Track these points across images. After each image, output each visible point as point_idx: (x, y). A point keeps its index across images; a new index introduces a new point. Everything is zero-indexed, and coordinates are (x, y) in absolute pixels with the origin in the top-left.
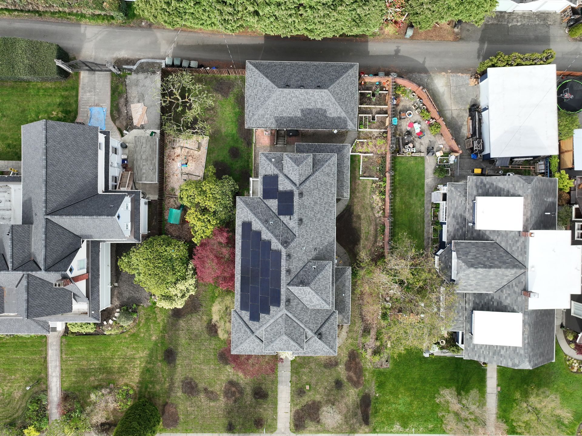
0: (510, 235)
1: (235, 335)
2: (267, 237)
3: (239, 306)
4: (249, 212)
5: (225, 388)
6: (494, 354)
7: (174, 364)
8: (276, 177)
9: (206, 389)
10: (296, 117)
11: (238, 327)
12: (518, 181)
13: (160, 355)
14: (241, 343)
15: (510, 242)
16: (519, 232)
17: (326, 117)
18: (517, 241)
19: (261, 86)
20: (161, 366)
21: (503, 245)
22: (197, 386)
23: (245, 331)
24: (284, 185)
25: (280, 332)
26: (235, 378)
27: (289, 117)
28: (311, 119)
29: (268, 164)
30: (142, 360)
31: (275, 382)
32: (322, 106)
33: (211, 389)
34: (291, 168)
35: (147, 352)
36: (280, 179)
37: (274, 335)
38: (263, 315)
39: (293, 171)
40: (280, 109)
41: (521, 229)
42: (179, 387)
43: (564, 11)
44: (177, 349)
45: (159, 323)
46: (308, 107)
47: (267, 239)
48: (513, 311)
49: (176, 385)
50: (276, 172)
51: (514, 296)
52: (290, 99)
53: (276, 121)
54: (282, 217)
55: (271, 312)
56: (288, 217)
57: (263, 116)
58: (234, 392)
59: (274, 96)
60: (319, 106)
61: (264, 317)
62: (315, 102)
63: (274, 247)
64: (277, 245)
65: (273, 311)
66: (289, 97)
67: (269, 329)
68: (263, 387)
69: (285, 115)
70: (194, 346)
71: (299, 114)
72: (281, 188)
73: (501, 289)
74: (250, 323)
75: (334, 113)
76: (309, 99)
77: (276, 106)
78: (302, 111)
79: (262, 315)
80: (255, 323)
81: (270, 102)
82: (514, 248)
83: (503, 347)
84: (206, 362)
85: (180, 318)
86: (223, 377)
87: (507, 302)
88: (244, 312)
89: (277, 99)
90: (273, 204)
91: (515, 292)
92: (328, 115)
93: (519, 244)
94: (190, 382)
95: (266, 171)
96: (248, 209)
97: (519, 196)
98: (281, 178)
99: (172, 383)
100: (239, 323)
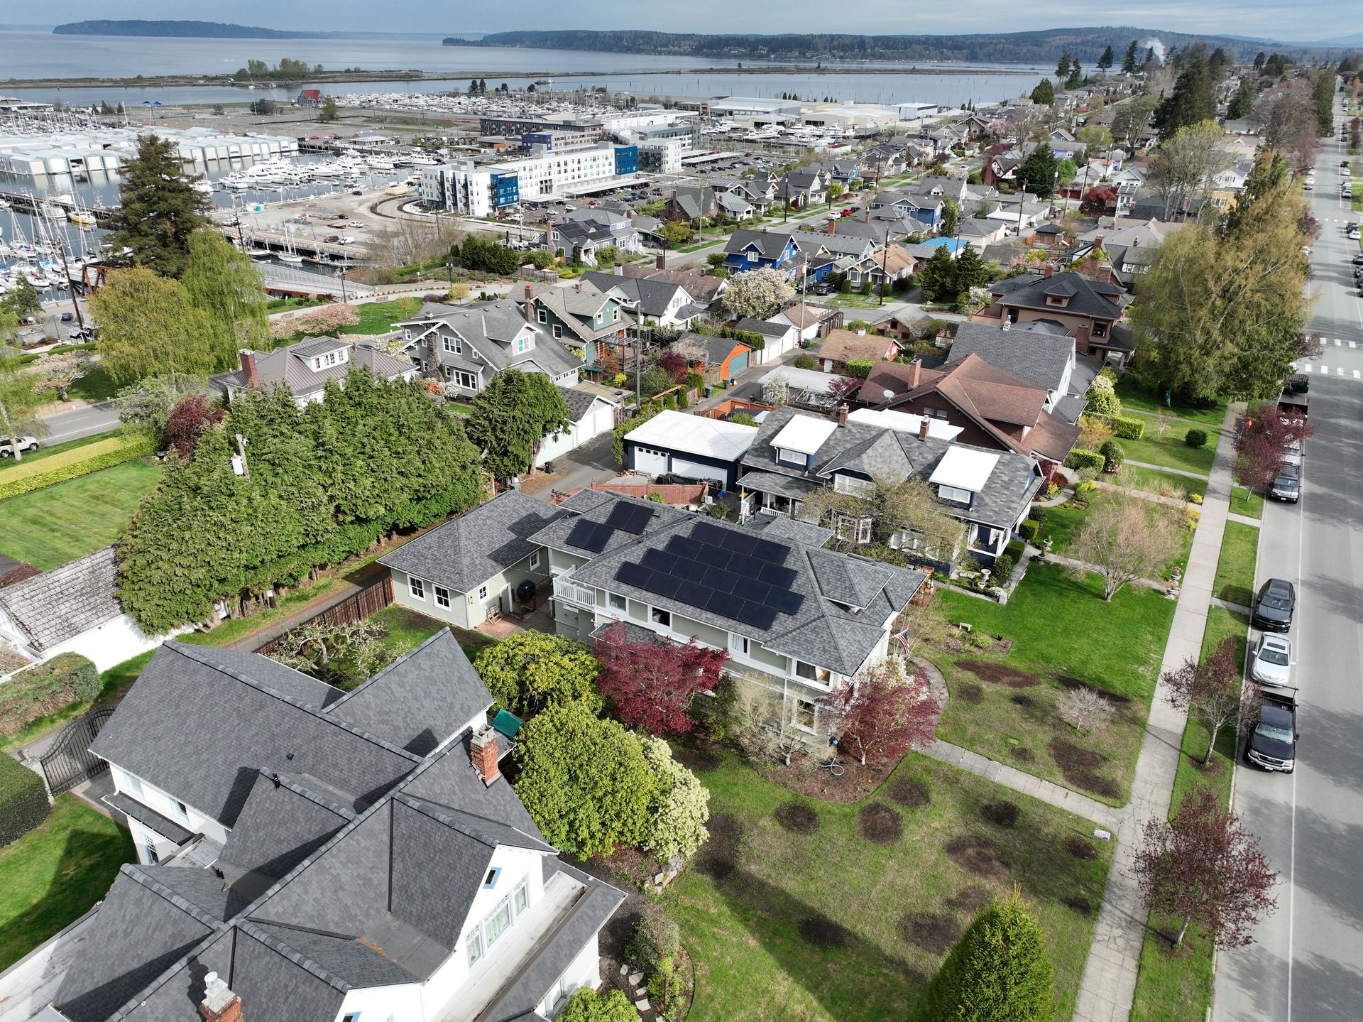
0: (839, 437)
1: (814, 656)
2: (663, 541)
3: (761, 632)
5: (962, 865)
7: (850, 934)
8: (582, 523)
9: (949, 902)
10: (511, 541)
11: (799, 645)
13: (809, 954)
14: (836, 648)
15: (848, 438)
16: (838, 426)
17: (544, 521)
18: (850, 431)
20: (838, 966)
21: (848, 446)
22: (934, 917)
24: (601, 516)
25: (838, 566)
26: (942, 839)
27: (505, 546)
29: (555, 531)
30: (797, 995)
31: (980, 781)
32: (527, 511)
33: (955, 893)
35: (781, 975)
36: (588, 518)
37: (839, 579)
38: (794, 586)
40: (484, 542)
41: (834, 424)
42: (921, 958)
44: (812, 910)
45: (720, 914)
46: (514, 521)
47: (666, 542)
48: (944, 454)
49: (911, 960)
50: (573, 522)
51: (924, 449)
52: (484, 524)
53: (494, 560)
54: (647, 529)
55: (794, 568)
56: (654, 520)
57: (473, 563)
58: (978, 853)
59: (463, 532)
60: (524, 514)
61: (798, 585)
62: (514, 511)
63: (685, 531)
64: (686, 528)
65: (794, 564)
66: (480, 522)
68: (985, 802)
69: (497, 546)
70: (822, 872)
71: (512, 536)
72: (602, 520)
73: (911, 461)
74: (801, 617)
76: (505, 512)
77: (477, 542)
78: (511, 529)
80: (804, 607)
81: (463, 542)
82: (858, 436)
84: (875, 871)
85: (733, 867)
86: (932, 855)
87: (930, 458)
88: (775, 627)
89: (469, 533)
90: (619, 536)
91: (919, 448)
93: (854, 430)
94: (916, 924)
95: (561, 538)
97: (789, 418)
99: (900, 964)
100: (794, 639)
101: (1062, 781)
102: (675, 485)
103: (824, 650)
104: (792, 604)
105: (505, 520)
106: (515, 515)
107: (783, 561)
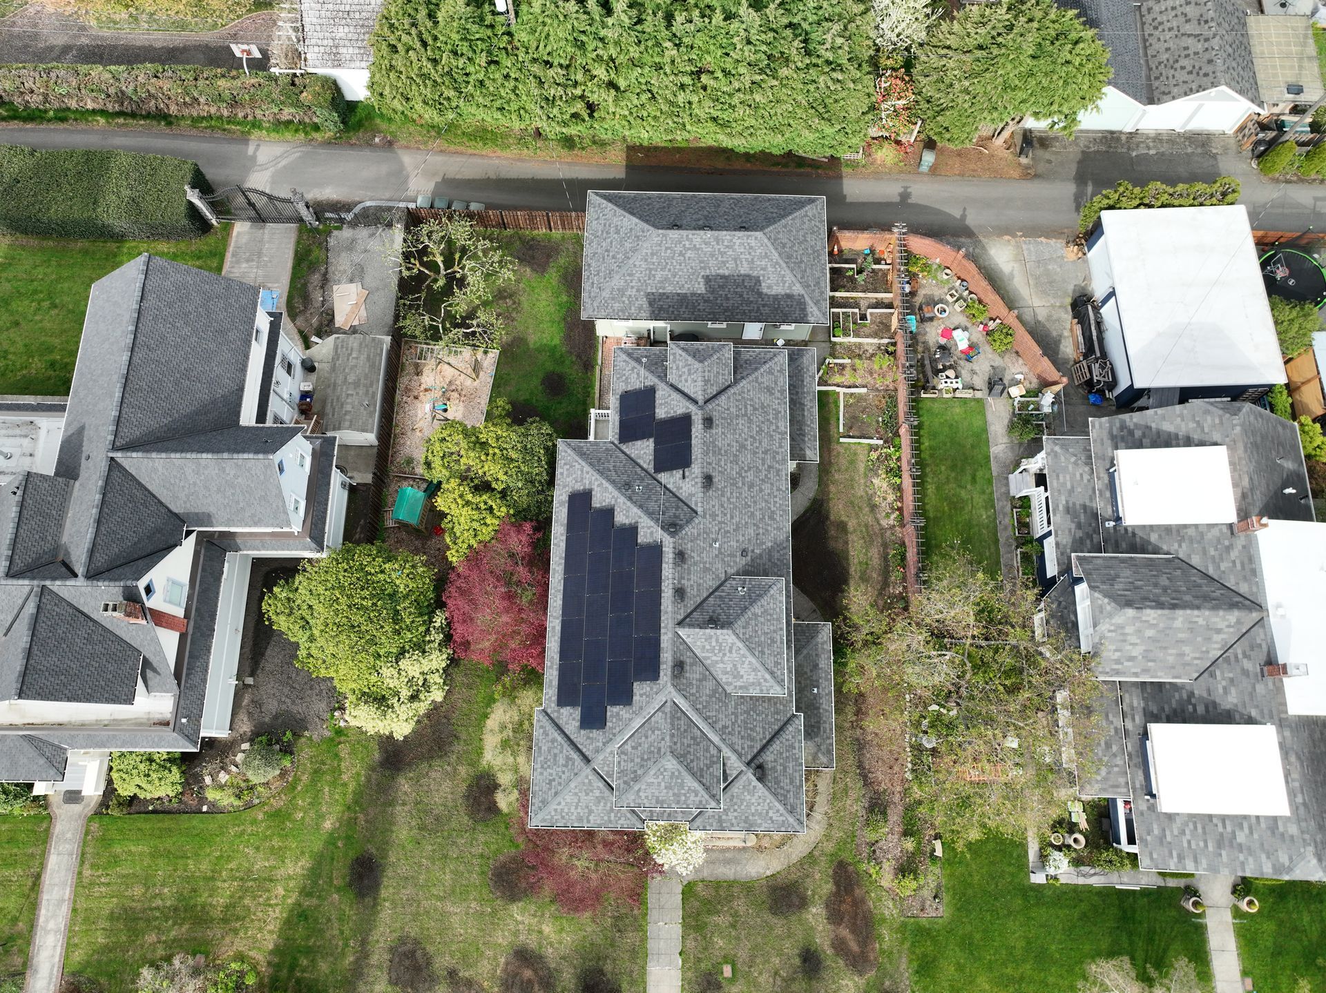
0: (1209, 536)
1: (541, 774)
2: (627, 517)
3: (555, 698)
4: (587, 468)
5: (505, 970)
6: (1220, 845)
7: (375, 899)
8: (650, 392)
9: (452, 973)
10: (693, 294)
11: (549, 751)
12: (1207, 412)
13: (340, 873)
14: (556, 794)
15: (1212, 552)
16: (1231, 526)
17: (760, 294)
18: (1229, 549)
19: (618, 232)
20: (338, 903)
21: (1196, 561)
22: (428, 964)
23: (568, 759)
24: (667, 406)
25: (659, 749)
26: (532, 942)
27: (678, 294)
28: (727, 299)
29: (633, 368)
30: (292, 884)
31: (639, 954)
32: (751, 269)
33: (467, 974)
34: (686, 370)
35: (305, 863)
36: (659, 394)
37: (642, 759)
38: (616, 709)
39: (689, 374)
40: (659, 275)
41: (1232, 517)
42: (380, 967)
43: (1242, 128)
44: (385, 857)
45: (345, 785)
46: (721, 272)
47: (627, 522)
48: (1250, 721)
49: (374, 959)
50: (651, 380)
51: (1245, 683)
52: (681, 254)
53: (651, 304)
54: (663, 477)
55: (636, 697)
56: (678, 474)
57: (622, 291)
58: (529, 981)
59: (646, 248)
60: (744, 269)
61: (618, 714)
62: (735, 260)
63: (645, 536)
64: (652, 533)
65: (641, 695)
66: (679, 248)
67: (628, 747)
68: (608, 967)
69: (669, 289)
70: (430, 848)
71: (700, 288)
72: (661, 413)
73: (1209, 671)
74: (581, 737)
75: (777, 284)
76: (723, 254)
77: (651, 270)
78: (708, 279)
79: (612, 711)
80: (595, 733)
81: (636, 259)
82: (1224, 566)
83: (1240, 820)
84: (458, 892)
85: (399, 770)
86: (502, 938)
87: (1230, 700)
88: (566, 711)
89: (652, 254)
90: (643, 450)
91: (1245, 673)
92: (765, 291)
93: (1234, 554)
94: (413, 952)
95: (626, 382)
96: (583, 464)
97: (1216, 444)
98: (662, 393)
99: (364, 955)
100: (553, 741)
102: (1079, 332)
104: (594, 719)
105: (712, 263)
106: (731, 265)
107: (639, 678)
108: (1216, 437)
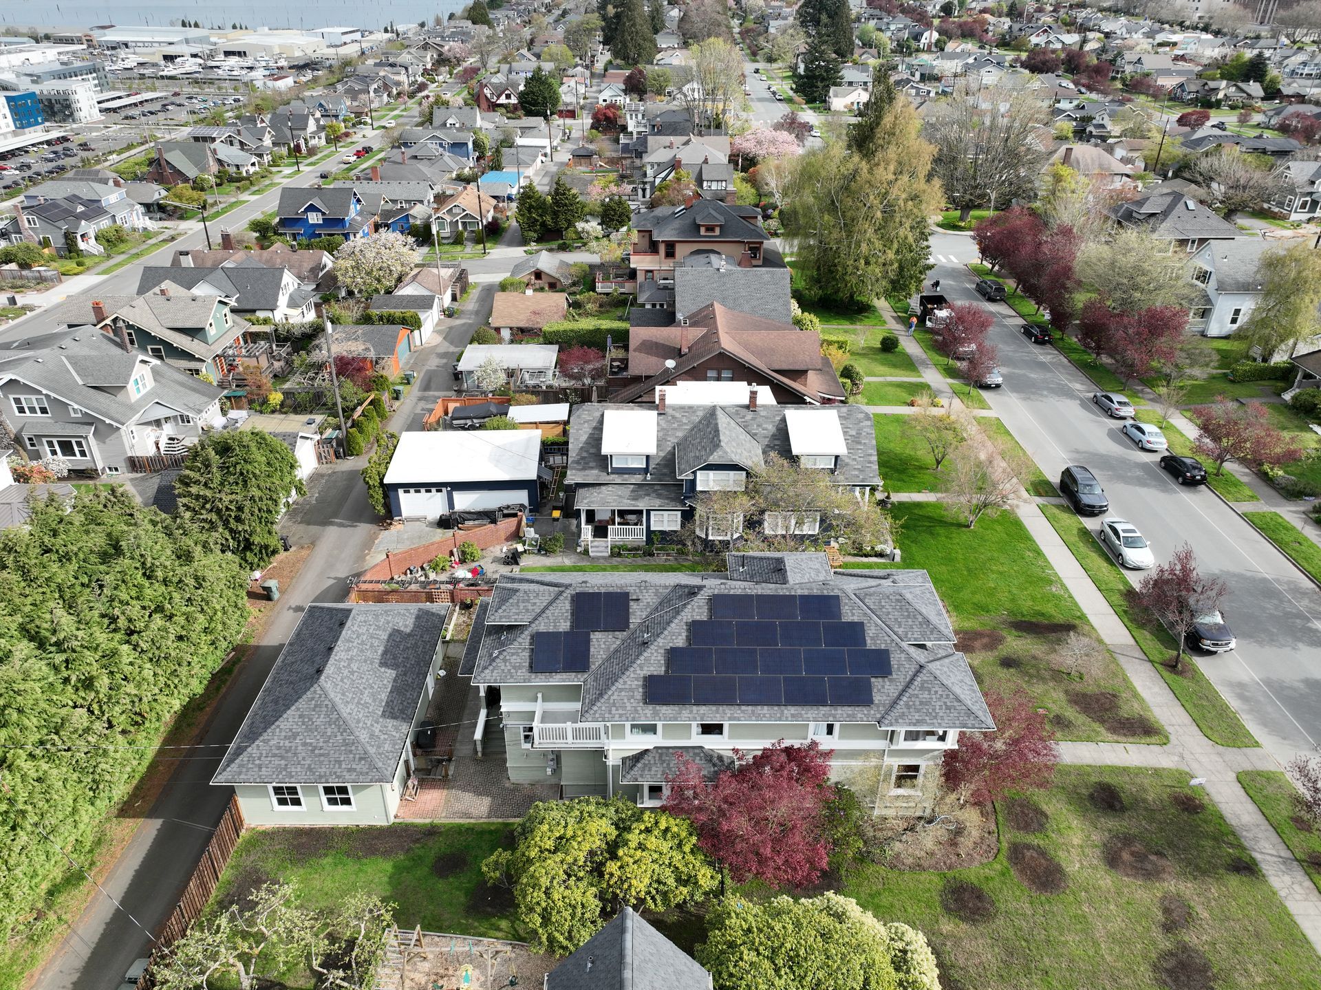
0: (664, 426)
1: (942, 719)
2: (680, 634)
3: (865, 709)
4: (619, 685)
5: (1135, 876)
6: (859, 443)
8: (537, 638)
9: (1166, 928)
10: (395, 680)
11: (918, 711)
12: (579, 417)
14: (958, 699)
15: (675, 425)
16: (659, 414)
17: (409, 635)
18: (673, 417)
21: (680, 434)
22: (1172, 953)
23: (922, 688)
24: (559, 620)
25: (898, 600)
26: (1095, 855)
27: (391, 692)
28: (408, 658)
29: (505, 661)
32: (384, 630)
33: (1160, 914)
34: (522, 605)
36: (542, 629)
37: (908, 616)
38: (869, 641)
39: (528, 601)
40: (366, 698)
41: (655, 413)
46: (380, 652)
47: (684, 634)
50: (524, 640)
51: (760, 420)
52: (352, 673)
53: (394, 717)
54: (635, 620)
55: (856, 619)
56: (633, 606)
57: (372, 736)
58: (1134, 855)
59: (337, 700)
60: (384, 636)
61: (872, 639)
62: (372, 637)
63: (701, 614)
64: (699, 607)
65: (853, 615)
66: (346, 672)
67: (900, 631)
68: (1085, 792)
69: (384, 696)
70: (1047, 959)
71: (391, 674)
72: (564, 626)
73: (753, 436)
74: (898, 676)
75: (405, 620)
76: (363, 643)
77: (358, 703)
78: (383, 664)
79: (870, 644)
80: (894, 663)
81: (345, 711)
82: (685, 420)
83: (845, 433)
87: (770, 427)
88: (877, 698)
89: (343, 694)
90: (601, 644)
91: (753, 419)
92: (408, 630)
93: (678, 415)
94: (1168, 971)
95: (520, 667)
96: (614, 688)
97: (602, 415)
98: (542, 626)
100: (907, 706)
101: (1110, 736)
102: (471, 523)
103: (948, 708)
104: (880, 663)
105: (369, 654)
106: (376, 642)
107: (839, 615)
108: (598, 414)
